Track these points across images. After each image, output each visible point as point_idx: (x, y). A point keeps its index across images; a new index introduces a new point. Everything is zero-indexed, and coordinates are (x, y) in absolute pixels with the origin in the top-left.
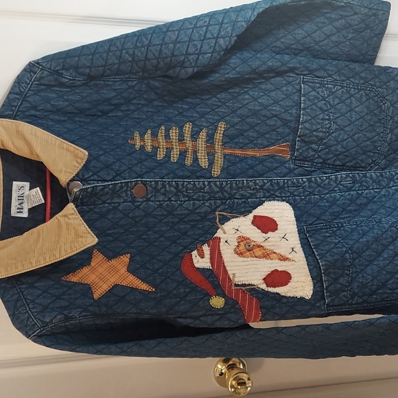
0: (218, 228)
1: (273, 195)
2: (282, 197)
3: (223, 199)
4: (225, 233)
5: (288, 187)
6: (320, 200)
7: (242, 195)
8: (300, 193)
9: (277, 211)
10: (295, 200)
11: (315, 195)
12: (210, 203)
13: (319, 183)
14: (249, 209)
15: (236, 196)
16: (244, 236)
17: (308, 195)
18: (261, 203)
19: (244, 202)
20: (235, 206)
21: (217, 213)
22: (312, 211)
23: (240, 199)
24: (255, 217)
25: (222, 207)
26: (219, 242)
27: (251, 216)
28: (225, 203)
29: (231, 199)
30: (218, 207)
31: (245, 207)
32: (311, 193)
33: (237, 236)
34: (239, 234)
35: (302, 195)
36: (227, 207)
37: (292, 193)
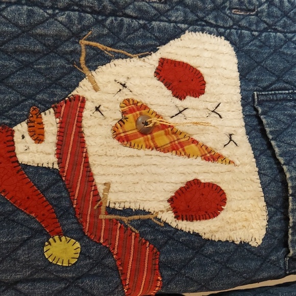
0: (81, 77)
1: (202, 19)
2: (217, 27)
3: (99, 13)
4: (96, 89)
5: (231, 9)
6: (285, 42)
7: (140, 10)
8: (251, 24)
9: (206, 54)
10: (241, 37)
11: (276, 31)
12: (69, 17)
13: (286, 9)
14: (153, 43)
15: (128, 11)
16: (137, 99)
17: (265, 30)
18: (177, 34)
19: (144, 27)
20: (124, 32)
21: (83, 42)
22: (269, 62)
23: (136, 18)
24: (163, 61)
25: (94, 31)
26: (82, 108)
27: (153, 60)
28: (101, 23)
29: (116, 16)
30: (88, 28)
31: (143, 37)
32: (270, 27)
33: (121, 98)
34: (126, 95)
35: (254, 27)
36: (106, 31)
37: (236, 22)
